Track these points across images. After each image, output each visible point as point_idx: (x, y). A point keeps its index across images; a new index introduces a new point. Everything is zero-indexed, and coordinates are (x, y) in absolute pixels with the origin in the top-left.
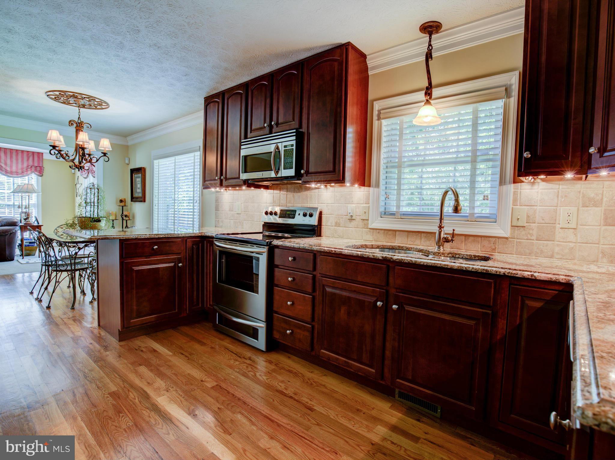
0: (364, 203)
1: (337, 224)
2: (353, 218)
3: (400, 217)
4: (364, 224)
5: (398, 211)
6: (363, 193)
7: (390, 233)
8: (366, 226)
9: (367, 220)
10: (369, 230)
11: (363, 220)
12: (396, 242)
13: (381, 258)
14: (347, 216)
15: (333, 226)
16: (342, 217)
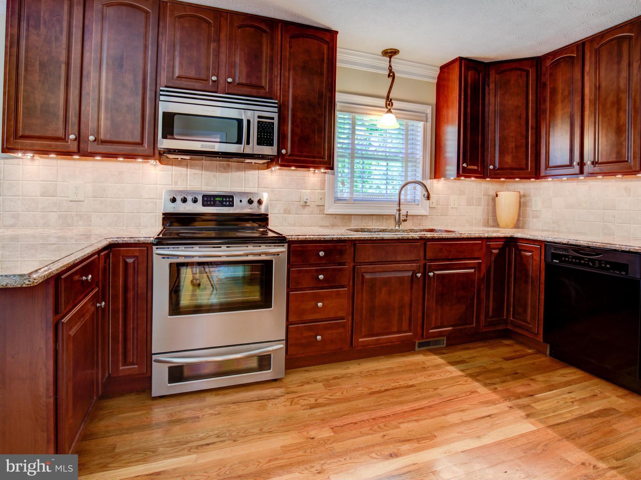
0: (319, 189)
1: (287, 211)
2: (308, 204)
3: (352, 202)
4: (320, 210)
5: (351, 197)
6: (318, 178)
7: (346, 217)
8: (322, 212)
9: (322, 206)
10: (325, 215)
11: (319, 206)
12: (352, 225)
13: (418, 238)
14: (299, 203)
15: (281, 214)
16: (294, 204)
